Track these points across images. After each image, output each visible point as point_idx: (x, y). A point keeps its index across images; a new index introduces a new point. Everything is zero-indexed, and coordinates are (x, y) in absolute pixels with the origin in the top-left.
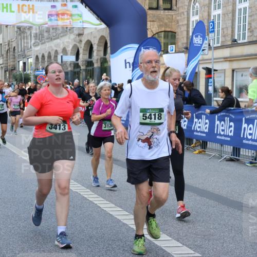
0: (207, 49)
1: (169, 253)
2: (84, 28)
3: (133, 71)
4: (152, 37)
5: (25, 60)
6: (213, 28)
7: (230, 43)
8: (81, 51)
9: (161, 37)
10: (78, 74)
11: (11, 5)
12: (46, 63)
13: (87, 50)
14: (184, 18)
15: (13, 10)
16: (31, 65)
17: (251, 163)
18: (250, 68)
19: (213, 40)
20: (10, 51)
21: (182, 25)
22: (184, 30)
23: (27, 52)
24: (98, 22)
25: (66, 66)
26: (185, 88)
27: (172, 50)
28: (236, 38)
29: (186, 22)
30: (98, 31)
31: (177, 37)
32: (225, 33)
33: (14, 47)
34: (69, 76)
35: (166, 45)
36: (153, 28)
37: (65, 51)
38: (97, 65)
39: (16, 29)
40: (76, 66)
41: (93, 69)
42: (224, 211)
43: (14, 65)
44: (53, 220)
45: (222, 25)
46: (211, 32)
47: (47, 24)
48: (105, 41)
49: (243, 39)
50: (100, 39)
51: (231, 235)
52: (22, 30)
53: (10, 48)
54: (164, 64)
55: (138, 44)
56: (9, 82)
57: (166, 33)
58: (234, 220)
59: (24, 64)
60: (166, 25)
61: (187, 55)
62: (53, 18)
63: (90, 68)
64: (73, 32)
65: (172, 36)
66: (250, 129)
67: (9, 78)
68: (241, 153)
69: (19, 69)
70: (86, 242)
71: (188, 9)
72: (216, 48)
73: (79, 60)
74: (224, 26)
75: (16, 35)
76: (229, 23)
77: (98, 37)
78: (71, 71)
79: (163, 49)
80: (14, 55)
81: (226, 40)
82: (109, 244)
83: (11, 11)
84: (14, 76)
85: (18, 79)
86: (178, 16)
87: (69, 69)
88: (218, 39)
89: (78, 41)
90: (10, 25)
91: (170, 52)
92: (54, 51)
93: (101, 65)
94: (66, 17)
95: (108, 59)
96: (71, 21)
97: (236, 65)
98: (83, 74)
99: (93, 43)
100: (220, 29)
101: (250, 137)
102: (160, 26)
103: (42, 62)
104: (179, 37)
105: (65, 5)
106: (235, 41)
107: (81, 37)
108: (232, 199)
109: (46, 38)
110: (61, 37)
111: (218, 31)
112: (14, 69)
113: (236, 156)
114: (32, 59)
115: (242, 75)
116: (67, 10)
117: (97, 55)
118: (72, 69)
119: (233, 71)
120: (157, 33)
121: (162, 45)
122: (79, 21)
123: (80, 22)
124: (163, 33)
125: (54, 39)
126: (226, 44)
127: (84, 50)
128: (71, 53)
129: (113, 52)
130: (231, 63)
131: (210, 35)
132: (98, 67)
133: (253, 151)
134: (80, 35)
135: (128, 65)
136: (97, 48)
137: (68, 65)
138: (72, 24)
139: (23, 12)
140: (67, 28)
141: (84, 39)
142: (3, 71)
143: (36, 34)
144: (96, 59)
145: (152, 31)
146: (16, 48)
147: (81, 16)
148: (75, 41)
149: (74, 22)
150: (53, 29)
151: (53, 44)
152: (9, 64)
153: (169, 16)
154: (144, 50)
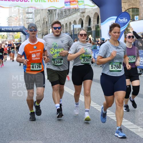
1: (139, 136)
2: (85, 9)
4: (125, 12)
8: (84, 22)
9: (130, 11)
13: (87, 21)
21: (142, 4)
24: (93, 5)
25: (76, 31)
27: (137, 19)
30: (94, 10)
31: (139, 11)
35: (133, 16)
37: (75, 22)
38: (93, 29)
39: (47, 11)
41: (91, 32)
43: (47, 32)
47: (64, 7)
48: (97, 15)
50: (95, 14)
52: (50, 11)
53: (44, 22)
55: (117, 16)
57: (133, 9)
60: (133, 4)
62: (67, 4)
63: (90, 31)
64: (79, 11)
65: (136, 10)
73: (83, 27)
75: (47, 15)
77: (94, 14)
79: (131, 18)
80: (47, 26)
82: (103, 131)
89: (82, 16)
90: (44, 9)
92: (69, 23)
93: (96, 30)
94: (75, 3)
95: (99, 26)
96: (78, 5)
99: (91, 17)
102: (130, 5)
104: (141, 11)
109: (64, 15)
110: (73, 14)
117: (93, 24)
120: (128, 9)
121: (131, 16)
123: (83, 5)
124: (131, 9)
125: (69, 16)
127: (85, 21)
128: (79, 23)
129: (102, 22)
132: (94, 31)
134: (83, 13)
136: (93, 20)
137: (77, 30)
138: (78, 7)
139: (51, 2)
140: (76, 9)
141: (86, 15)
142: (41, 35)
143: (59, 13)
144: (93, 26)
145: (125, 8)
146: (48, 22)
147: (83, 2)
148: (80, 16)
149: (80, 5)
150: (68, 10)
151: (68, 18)
152: (44, 31)
154: (120, 19)
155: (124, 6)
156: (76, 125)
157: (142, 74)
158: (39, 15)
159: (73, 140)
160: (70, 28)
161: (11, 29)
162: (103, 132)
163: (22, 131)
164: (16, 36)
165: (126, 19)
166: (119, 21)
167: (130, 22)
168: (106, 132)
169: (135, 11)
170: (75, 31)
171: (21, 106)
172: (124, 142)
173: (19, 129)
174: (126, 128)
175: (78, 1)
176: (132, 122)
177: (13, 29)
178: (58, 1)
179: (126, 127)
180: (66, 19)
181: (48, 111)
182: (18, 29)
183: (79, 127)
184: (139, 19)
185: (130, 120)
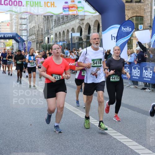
2: (85, 15)
3: (116, 42)
4: (128, 20)
5: (49, 36)
8: (83, 30)
9: (134, 20)
10: (81, 44)
11: (40, 2)
12: (62, 38)
14: (149, 7)
15: (41, 5)
16: (53, 39)
20: (39, 30)
21: (148, 12)
22: (149, 15)
23: (50, 31)
24: (94, 11)
26: (150, 52)
27: (141, 28)
29: (150, 10)
30: (94, 17)
31: (144, 20)
33: (42, 28)
34: (76, 45)
35: (137, 25)
36: (128, 14)
37: (73, 30)
39: (43, 16)
40: (80, 39)
43: (42, 39)
44: (70, 136)
47: (62, 13)
48: (98, 23)
52: (46, 17)
54: (136, 37)
55: (120, 24)
56: (40, 50)
57: (137, 17)
59: (48, 38)
60: (137, 12)
61: (151, 31)
62: (65, 10)
64: (78, 18)
65: (140, 19)
67: (39, 47)
69: (45, 42)
70: (91, 149)
71: (151, 2)
73: (82, 36)
75: (43, 21)
77: (94, 21)
78: (77, 42)
79: (135, 27)
80: (42, 33)
82: (106, 151)
83: (41, 6)
84: (42, 46)
85: (45, 48)
86: (145, 6)
87: (76, 41)
89: (82, 23)
91: (140, 29)
92: (66, 30)
94: (74, 9)
96: (77, 11)
98: (85, 44)
99: (91, 25)
102: (133, 13)
103: (59, 38)
105: (74, 1)
109: (61, 22)
110: (71, 21)
112: (42, 42)
114: (53, 35)
116: (75, 5)
117: (93, 32)
118: (78, 41)
120: (131, 17)
121: (135, 25)
122: (82, 11)
123: (83, 12)
124: (135, 17)
125: (67, 23)
127: (85, 29)
128: (77, 31)
129: (104, 30)
134: (82, 20)
135: (113, 38)
136: (93, 28)
137: (75, 39)
138: (78, 13)
139: (48, 7)
140: (74, 16)
141: (85, 22)
142: (36, 44)
143: (56, 20)
145: (128, 16)
146: (43, 29)
147: (83, 8)
148: (79, 24)
149: (79, 11)
150: (66, 16)
151: (66, 26)
152: (39, 39)
153: (139, 6)
154: (124, 28)
155: (128, 13)
156: (75, 144)
157: (146, 88)
158: (34, 21)
160: (68, 36)
161: (2, 36)
162: (105, 153)
163: (15, 149)
164: (8, 43)
165: (129, 28)
166: (122, 30)
167: (134, 31)
168: (108, 153)
169: (139, 20)
170: (73, 39)
171: (13, 122)
173: (12, 147)
174: (130, 149)
175: (78, 6)
176: (136, 142)
177: (4, 36)
178: (56, 7)
179: (130, 147)
180: (64, 26)
181: (44, 127)
182: (10, 36)
183: (79, 147)
184: (143, 29)
185: (134, 139)
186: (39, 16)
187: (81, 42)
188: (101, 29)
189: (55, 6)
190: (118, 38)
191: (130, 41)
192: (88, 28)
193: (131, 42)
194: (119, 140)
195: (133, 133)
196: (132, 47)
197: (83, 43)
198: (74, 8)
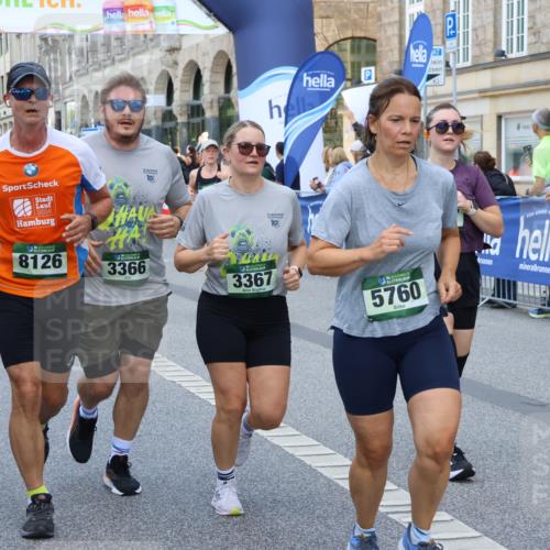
0: (442, 73)
2: (182, 35)
3: (286, 123)
4: (327, 52)
5: (59, 107)
6: (454, 28)
7: (490, 59)
8: (177, 85)
9: (345, 50)
10: (171, 133)
13: (189, 82)
14: (393, 9)
16: (73, 117)
17: (540, 311)
18: (533, 111)
19: (454, 53)
21: (390, 24)
22: (394, 35)
23: (64, 89)
24: (209, 21)
27: (370, 78)
28: (504, 48)
29: (397, 17)
30: (212, 41)
31: (378, 49)
32: (480, 38)
35: (357, 67)
36: (328, 31)
38: (210, 114)
39: (38, 42)
41: (203, 121)
42: (484, 415)
45: (474, 22)
46: (450, 37)
47: (102, 28)
48: (226, 61)
49: (518, 50)
50: (215, 58)
51: (499, 464)
52: (50, 42)
55: (296, 66)
57: (357, 41)
58: (506, 433)
59: (58, 113)
60: (355, 24)
62: (113, 16)
63: (197, 120)
64: (158, 45)
65: (368, 47)
66: (536, 240)
68: (519, 291)
72: (461, 71)
73: (174, 104)
74: (479, 23)
75: (38, 55)
76: (488, 17)
77: (212, 55)
78: (157, 127)
79: (349, 76)
81: (482, 54)
83: (26, 4)
86: (380, 5)
87: (153, 123)
88: (466, 51)
89: (171, 62)
90: (26, 34)
91: (365, 82)
93: (220, 114)
94: (140, 13)
95: (233, 101)
96: (153, 20)
97: (504, 106)
98: (181, 133)
99: (201, 68)
100: (470, 30)
101: (533, 257)
102: (343, 27)
103: (94, 110)
104: (382, 49)
106: (502, 54)
107: (175, 55)
108: (500, 388)
109: (101, 58)
110: (134, 55)
111: (466, 35)
113: (509, 298)
114: (73, 103)
115: (519, 127)
117: (211, 91)
118: (160, 123)
119: (499, 118)
120: (337, 42)
121: (348, 67)
122: (169, 22)
123: (173, 23)
124: (349, 41)
125: (120, 61)
126: (481, 62)
127: (182, 82)
128: (156, 89)
129: (242, 86)
130: (494, 101)
131: (448, 42)
132: (213, 117)
133: (543, 287)
134: (172, 50)
135: (275, 111)
136: (211, 77)
137: (150, 115)
138: (155, 28)
139: (52, 6)
140: (145, 36)
141: (183, 59)
143: (82, 50)
144: (209, 100)
145: (325, 38)
147: (173, 10)
148: (162, 63)
149: (159, 22)
150: (116, 39)
153: (362, 6)
154: (309, 78)
155: (325, 29)
158: (8, 55)
159: (127, 527)
166: (305, 85)
167: (345, 88)
169: (363, 50)
172: (317, 529)
174: (325, 478)
175: (155, 5)
176: (346, 456)
178: (79, 5)
179: (325, 472)
184: (376, 79)
185: (339, 446)
186: (23, 37)
187: (169, 125)
188: (235, 80)
189: (76, 3)
190: (291, 110)
191: (333, 121)
192: (194, 76)
193: (336, 123)
194: (291, 451)
195: (336, 426)
196: (342, 140)
197: (175, 128)
198: (141, 10)
